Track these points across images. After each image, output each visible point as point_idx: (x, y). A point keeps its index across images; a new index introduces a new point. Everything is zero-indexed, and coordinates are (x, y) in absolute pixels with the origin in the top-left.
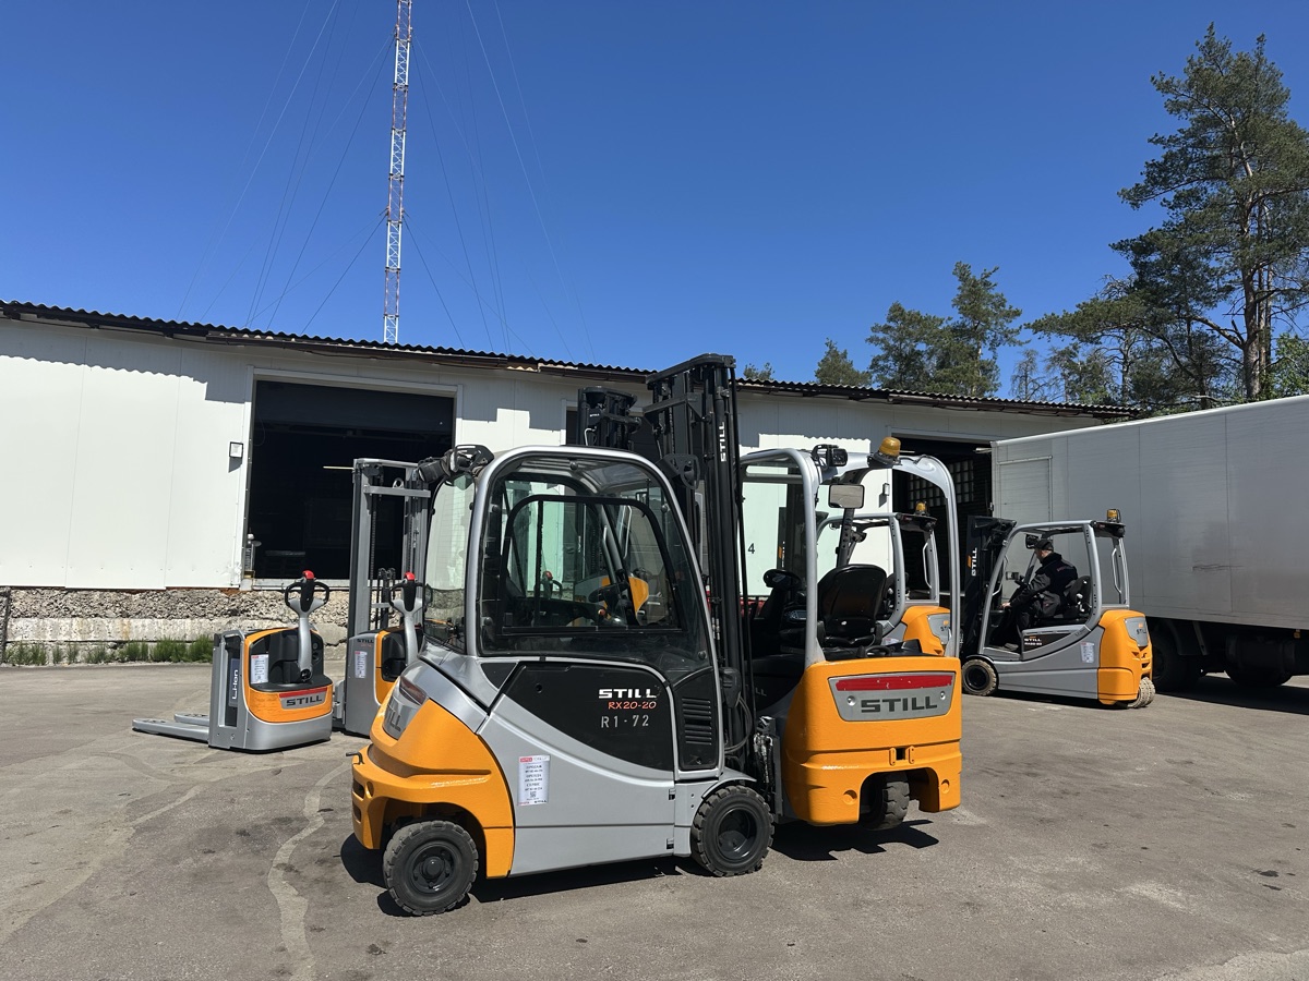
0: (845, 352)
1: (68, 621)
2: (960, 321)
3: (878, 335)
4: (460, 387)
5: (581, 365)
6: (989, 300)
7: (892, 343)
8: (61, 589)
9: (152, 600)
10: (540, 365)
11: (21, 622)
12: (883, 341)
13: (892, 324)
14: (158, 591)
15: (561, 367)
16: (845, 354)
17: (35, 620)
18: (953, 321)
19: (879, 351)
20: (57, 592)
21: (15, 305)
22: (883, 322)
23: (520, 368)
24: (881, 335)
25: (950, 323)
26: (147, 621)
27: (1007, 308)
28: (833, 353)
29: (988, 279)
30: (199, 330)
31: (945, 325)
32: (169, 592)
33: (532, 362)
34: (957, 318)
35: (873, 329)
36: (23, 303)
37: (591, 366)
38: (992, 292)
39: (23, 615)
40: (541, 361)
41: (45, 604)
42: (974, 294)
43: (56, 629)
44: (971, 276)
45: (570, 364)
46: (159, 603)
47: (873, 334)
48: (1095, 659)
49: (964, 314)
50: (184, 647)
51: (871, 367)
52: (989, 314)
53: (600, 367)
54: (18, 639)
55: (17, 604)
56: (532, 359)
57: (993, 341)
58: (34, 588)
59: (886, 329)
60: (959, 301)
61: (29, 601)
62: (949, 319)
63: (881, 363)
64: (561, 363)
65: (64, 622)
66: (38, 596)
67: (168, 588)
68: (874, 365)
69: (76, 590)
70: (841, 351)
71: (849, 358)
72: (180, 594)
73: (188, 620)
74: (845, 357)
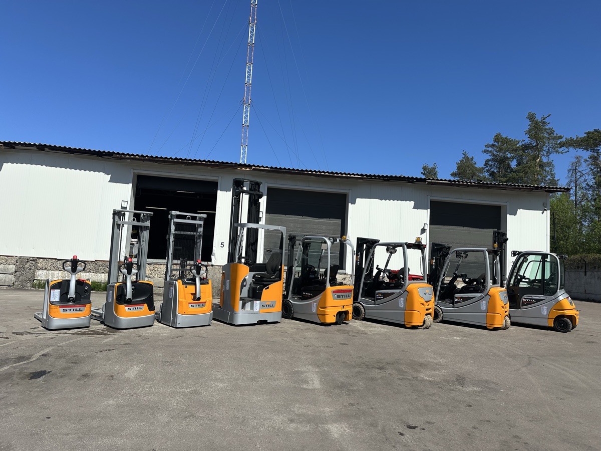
0: (473, 157)
1: (58, 272)
2: (529, 142)
3: (488, 149)
4: (220, 177)
5: (272, 168)
6: (545, 131)
7: (495, 153)
8: (56, 259)
9: (90, 265)
10: (253, 167)
11: (40, 272)
12: (490, 152)
13: (496, 144)
14: (92, 261)
15: (263, 168)
16: (472, 159)
17: (45, 271)
18: (525, 142)
19: (489, 157)
20: (54, 260)
21: (40, 145)
22: (491, 143)
23: (244, 169)
24: (490, 149)
25: (523, 143)
26: (88, 274)
27: (555, 135)
28: (466, 158)
29: (545, 121)
30: (110, 154)
31: (520, 144)
32: (96, 262)
33: (249, 166)
34: (527, 140)
35: (486, 146)
36: (43, 144)
37: (276, 168)
38: (547, 127)
39: (41, 269)
40: (254, 166)
41: (49, 265)
42: (537, 128)
43: (53, 275)
44: (536, 119)
45: (267, 167)
46: (92, 266)
47: (486, 149)
48: (404, 306)
49: (531, 138)
50: (101, 285)
51: (485, 165)
52: (544, 138)
53: (280, 168)
54: (39, 278)
55: (39, 265)
56: (249, 165)
57: (548, 152)
58: (46, 258)
59: (493, 146)
60: (529, 131)
61: (43, 263)
62: (523, 141)
63: (490, 163)
64: (262, 167)
65: (56, 272)
66: (47, 262)
67: (96, 261)
68: (486, 164)
69: (61, 260)
70: (470, 157)
71: (474, 160)
72: (100, 263)
73: (103, 274)
74: (473, 160)
